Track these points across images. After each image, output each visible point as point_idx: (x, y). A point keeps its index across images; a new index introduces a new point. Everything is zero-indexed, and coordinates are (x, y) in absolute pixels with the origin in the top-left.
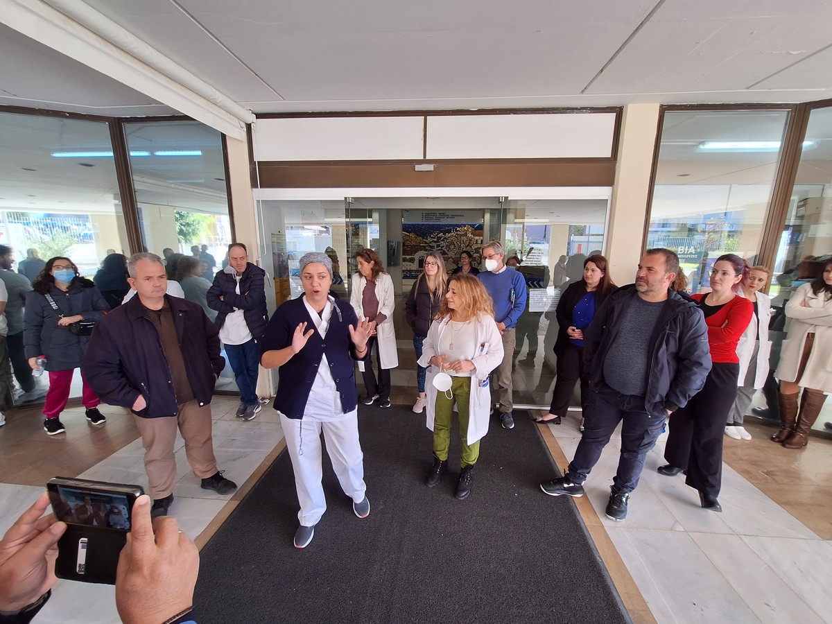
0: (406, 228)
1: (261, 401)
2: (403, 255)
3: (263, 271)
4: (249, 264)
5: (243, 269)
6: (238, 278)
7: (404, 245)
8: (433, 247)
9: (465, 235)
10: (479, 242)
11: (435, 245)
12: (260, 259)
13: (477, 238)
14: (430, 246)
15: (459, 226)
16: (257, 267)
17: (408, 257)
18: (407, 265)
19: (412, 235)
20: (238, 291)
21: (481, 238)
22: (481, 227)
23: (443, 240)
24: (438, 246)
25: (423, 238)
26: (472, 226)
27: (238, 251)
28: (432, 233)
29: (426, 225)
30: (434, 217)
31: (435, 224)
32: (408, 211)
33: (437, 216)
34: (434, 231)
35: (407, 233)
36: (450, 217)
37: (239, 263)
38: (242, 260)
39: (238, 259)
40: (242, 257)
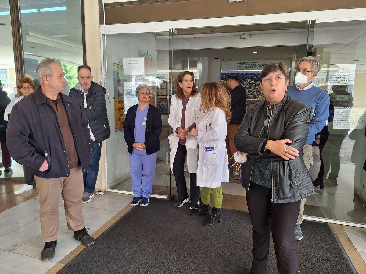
0: (224, 77)
3: (104, 89)
16: (100, 86)
24: (250, 91)
27: (85, 72)
29: (240, 74)
30: (247, 66)
31: (248, 74)
32: (225, 61)
33: (250, 65)
34: (247, 79)
35: (225, 80)
36: (261, 66)
37: (86, 81)
38: (88, 79)
39: (85, 78)
40: (87, 77)
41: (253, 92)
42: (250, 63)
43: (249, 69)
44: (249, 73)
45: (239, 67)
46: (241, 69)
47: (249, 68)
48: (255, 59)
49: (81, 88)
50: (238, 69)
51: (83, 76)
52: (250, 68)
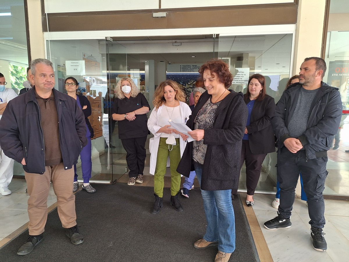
0: (171, 78)
25: (183, 85)
29: (184, 76)
30: (189, 68)
31: (191, 75)
32: (170, 64)
33: (191, 67)
34: (190, 80)
43: (191, 71)
46: (184, 71)
48: (195, 63)
50: (181, 71)
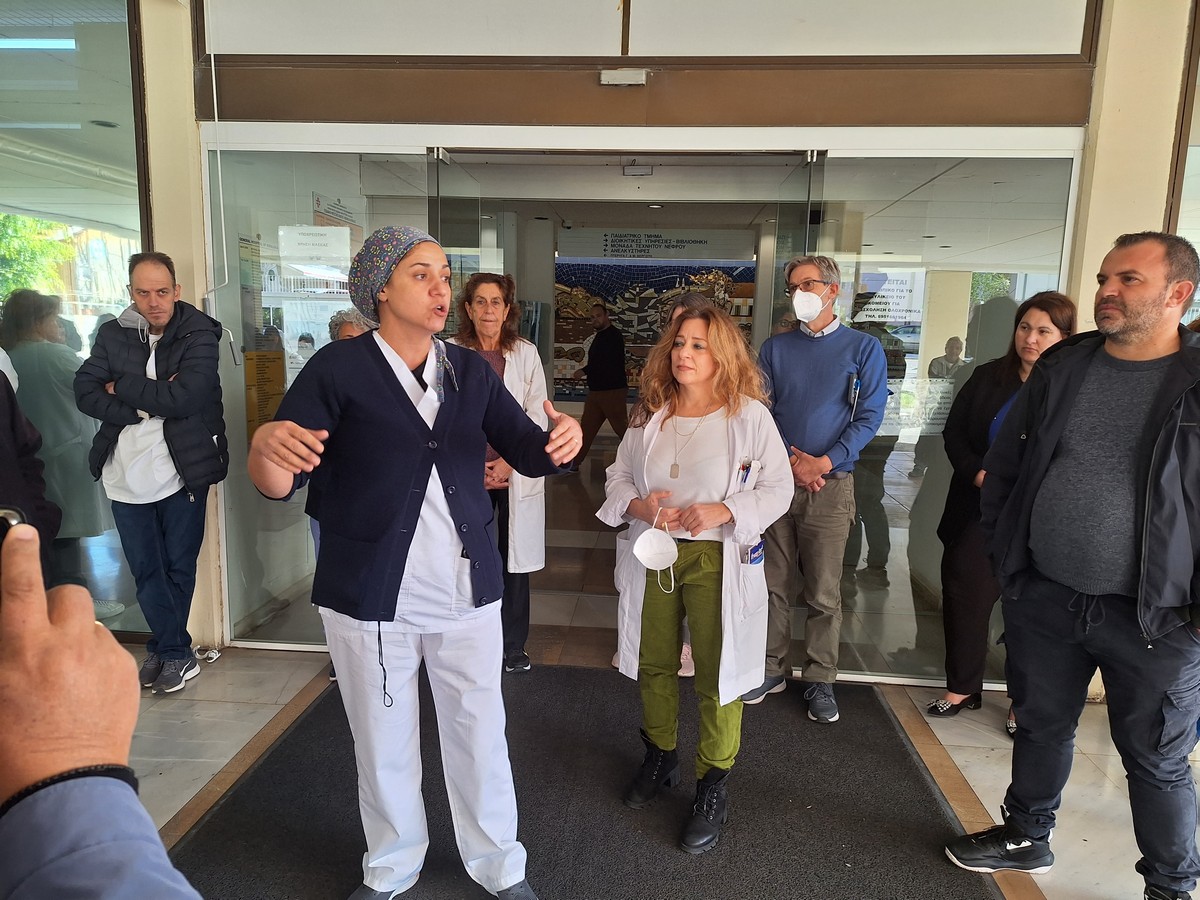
0: (565, 274)
1: (198, 656)
2: (557, 341)
3: (216, 324)
4: (181, 307)
5: (165, 319)
6: (153, 339)
7: (558, 316)
8: (629, 324)
9: (710, 293)
10: (744, 311)
11: (634, 317)
12: (211, 297)
13: (738, 301)
14: (621, 321)
15: (696, 271)
16: (204, 315)
17: (567, 347)
18: (565, 367)
19: (579, 293)
20: (151, 371)
21: (750, 301)
22: (749, 275)
23: (654, 307)
24: (642, 321)
25: (606, 300)
26: (728, 271)
27: (154, 274)
28: (627, 289)
29: (612, 267)
30: (633, 244)
31: (634, 266)
32: (569, 228)
33: (643, 242)
34: (632, 283)
35: (566, 286)
36: (673, 246)
37: (154, 305)
38: (160, 296)
39: (153, 294)
40: (160, 290)
41: (651, 324)
42: (643, 237)
43: (639, 254)
44: (638, 266)
45: (609, 248)
46: (616, 252)
47: (641, 251)
49: (139, 322)
50: (609, 253)
51: (146, 288)
52: (644, 251)
